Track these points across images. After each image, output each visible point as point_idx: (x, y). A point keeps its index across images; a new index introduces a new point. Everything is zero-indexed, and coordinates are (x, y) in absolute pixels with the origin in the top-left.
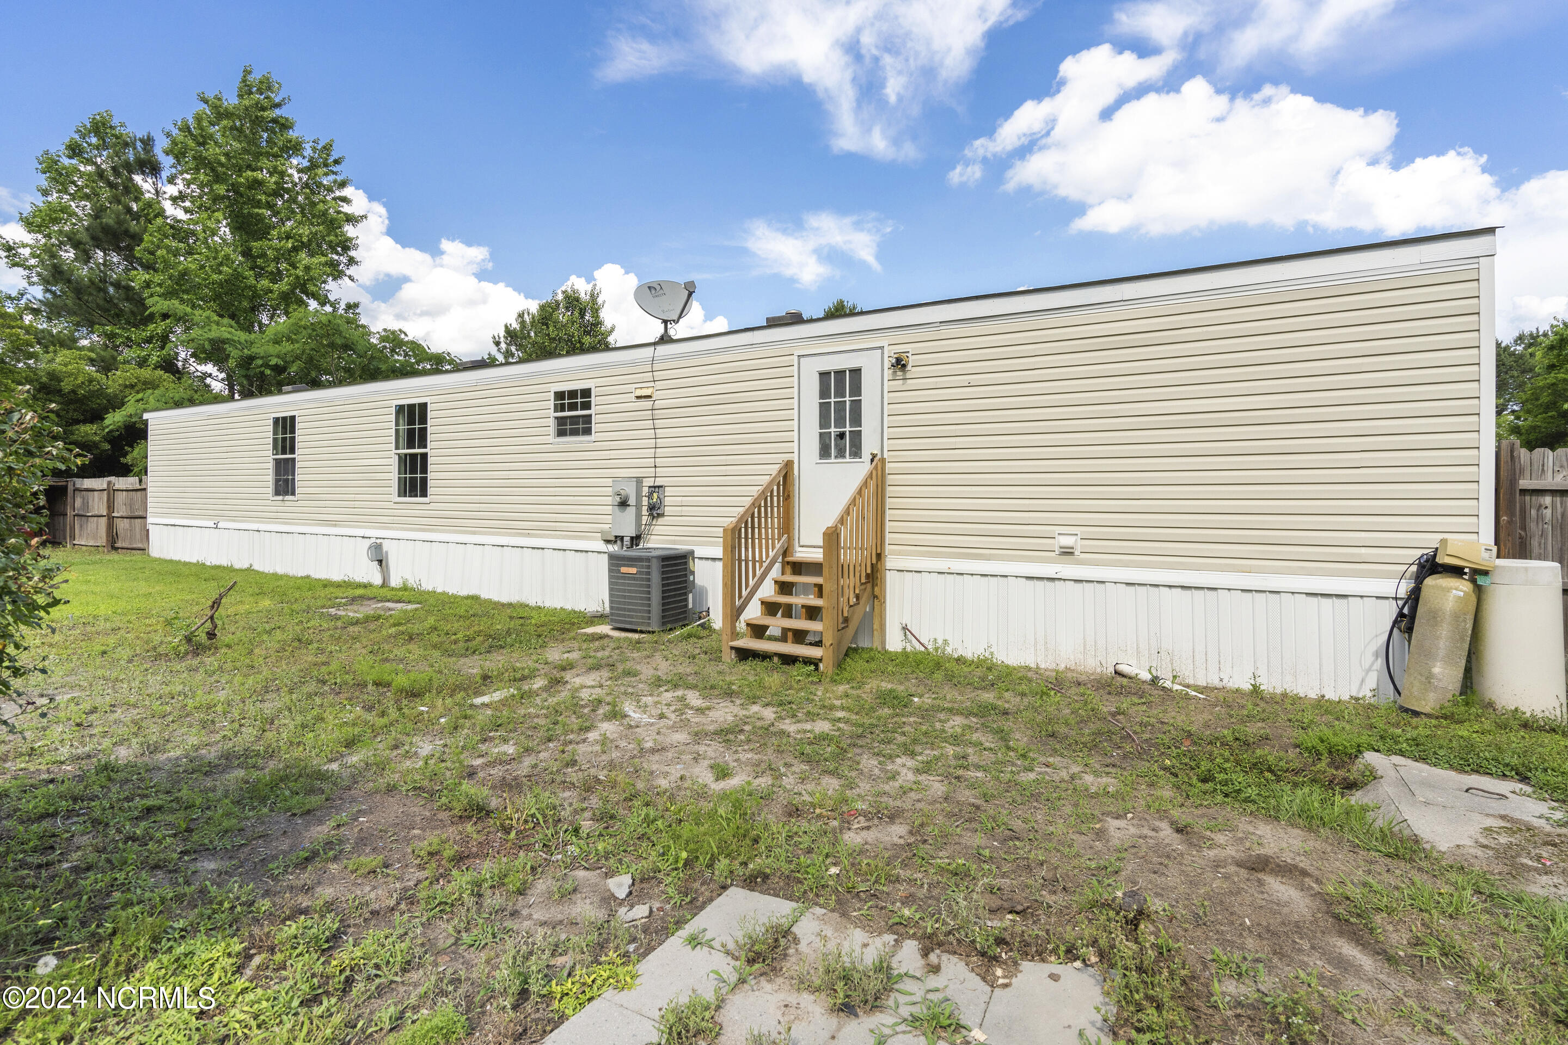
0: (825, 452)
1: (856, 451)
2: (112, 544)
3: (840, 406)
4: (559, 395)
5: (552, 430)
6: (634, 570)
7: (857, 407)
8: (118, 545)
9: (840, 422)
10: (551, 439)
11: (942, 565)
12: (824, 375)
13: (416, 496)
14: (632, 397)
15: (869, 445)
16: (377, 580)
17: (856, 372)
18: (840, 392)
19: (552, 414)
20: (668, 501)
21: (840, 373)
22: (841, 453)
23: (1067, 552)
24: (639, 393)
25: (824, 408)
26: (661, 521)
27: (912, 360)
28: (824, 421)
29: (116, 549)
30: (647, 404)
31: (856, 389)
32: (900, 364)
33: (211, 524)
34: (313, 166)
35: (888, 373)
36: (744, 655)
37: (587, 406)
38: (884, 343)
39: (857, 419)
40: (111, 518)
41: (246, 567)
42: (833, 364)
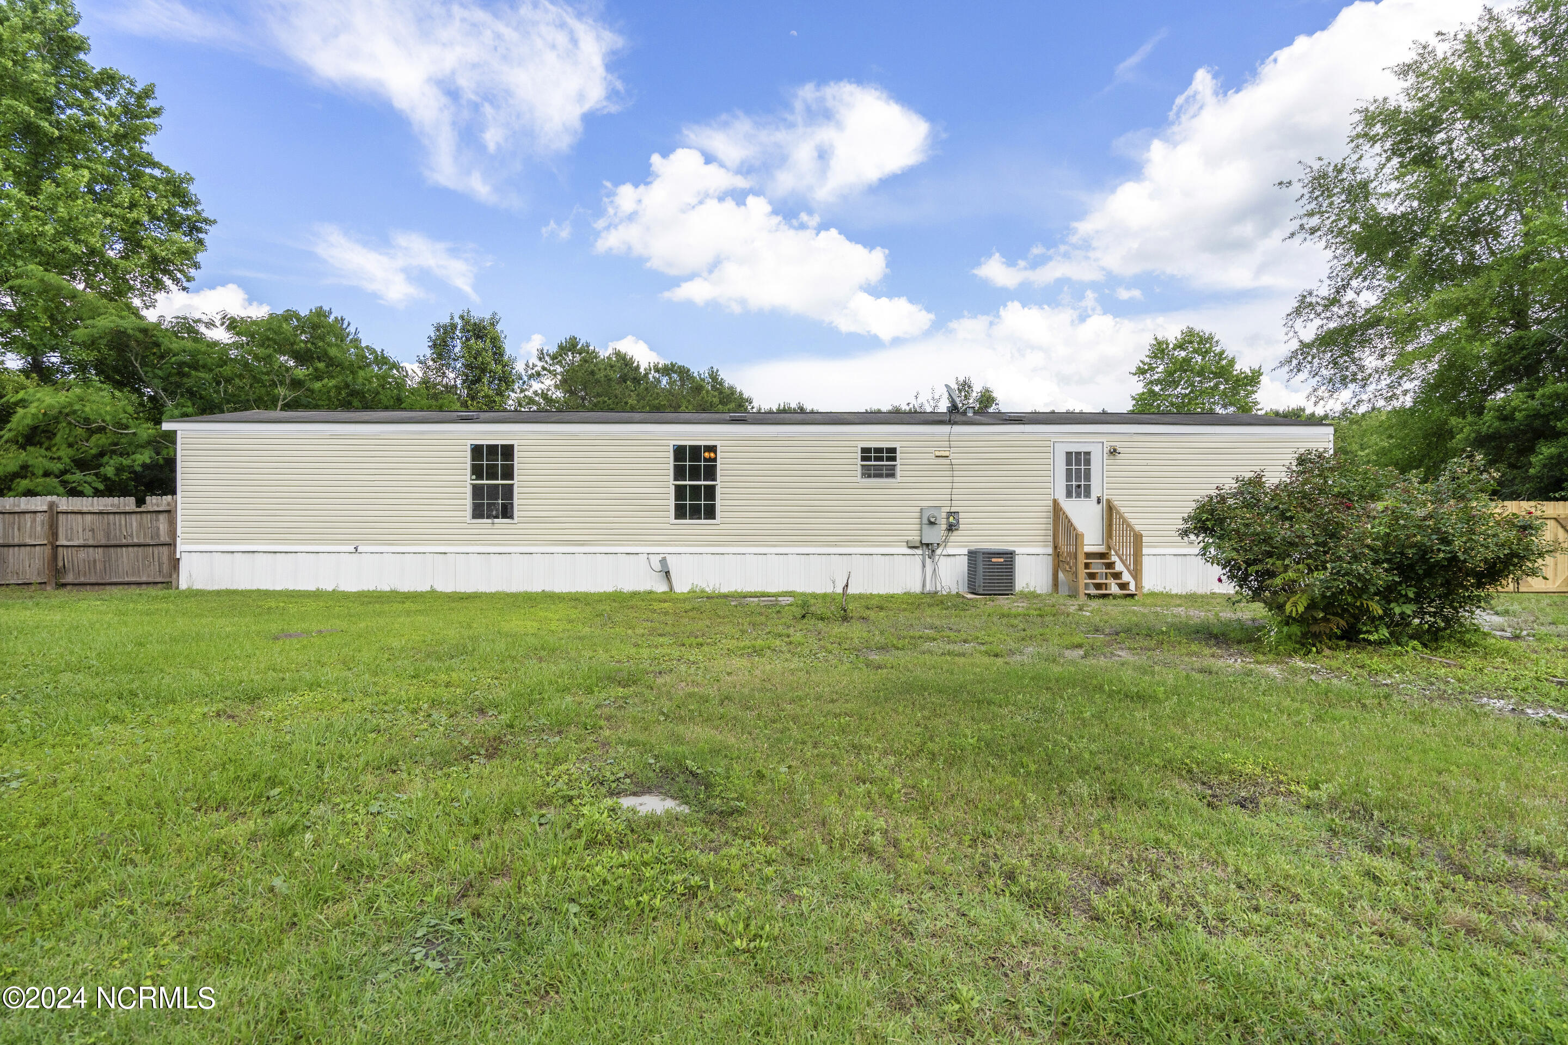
0: (1069, 494)
1: (1088, 495)
2: (55, 577)
3: (1078, 471)
4: (864, 450)
5: (859, 473)
6: (1002, 560)
7: (1088, 472)
9: (1078, 478)
10: (859, 479)
12: (1069, 454)
13: (700, 518)
14: (932, 456)
15: (1095, 491)
16: (661, 588)
17: (1088, 454)
18: (1078, 464)
19: (860, 462)
20: (962, 521)
21: (1078, 454)
22: (1078, 496)
24: (938, 454)
25: (1069, 472)
26: (955, 533)
27: (1121, 451)
28: (1069, 478)
29: (63, 585)
30: (947, 461)
31: (1088, 462)
32: (1113, 452)
33: (352, 549)
35: (1106, 456)
37: (894, 459)
38: (1104, 441)
39: (1088, 478)
40: (55, 548)
41: (425, 588)
42: (1074, 448)
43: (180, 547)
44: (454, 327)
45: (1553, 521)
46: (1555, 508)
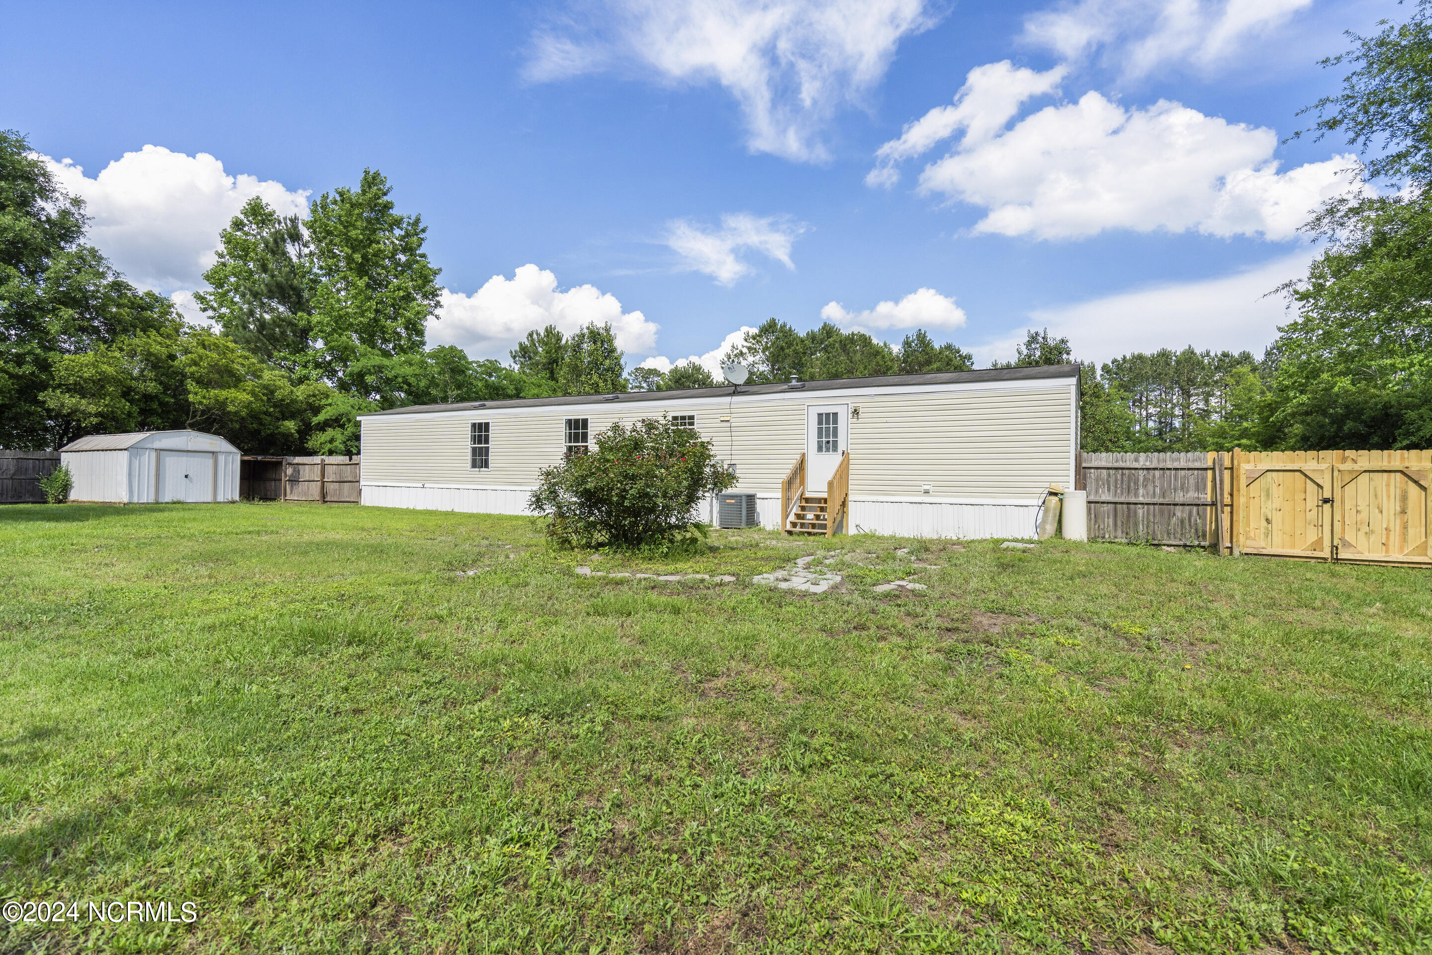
0: (820, 449)
1: (835, 449)
2: (323, 498)
3: (828, 429)
4: (674, 418)
7: (835, 430)
8: (328, 499)
9: (828, 436)
11: (874, 498)
12: (820, 415)
14: (719, 421)
15: (841, 446)
17: (835, 415)
18: (828, 423)
20: (737, 471)
21: (828, 415)
22: (828, 450)
23: (927, 492)
24: (723, 419)
25: (820, 430)
27: (861, 410)
28: (820, 435)
29: (325, 502)
30: (728, 424)
31: (835, 422)
32: (856, 412)
33: (422, 485)
34: (408, 235)
35: (850, 416)
36: (790, 533)
37: (691, 425)
38: (848, 403)
39: (835, 435)
40: (323, 482)
41: (450, 510)
42: (824, 410)
43: (362, 483)
44: (583, 335)
45: (1398, 474)
46: (1403, 459)
